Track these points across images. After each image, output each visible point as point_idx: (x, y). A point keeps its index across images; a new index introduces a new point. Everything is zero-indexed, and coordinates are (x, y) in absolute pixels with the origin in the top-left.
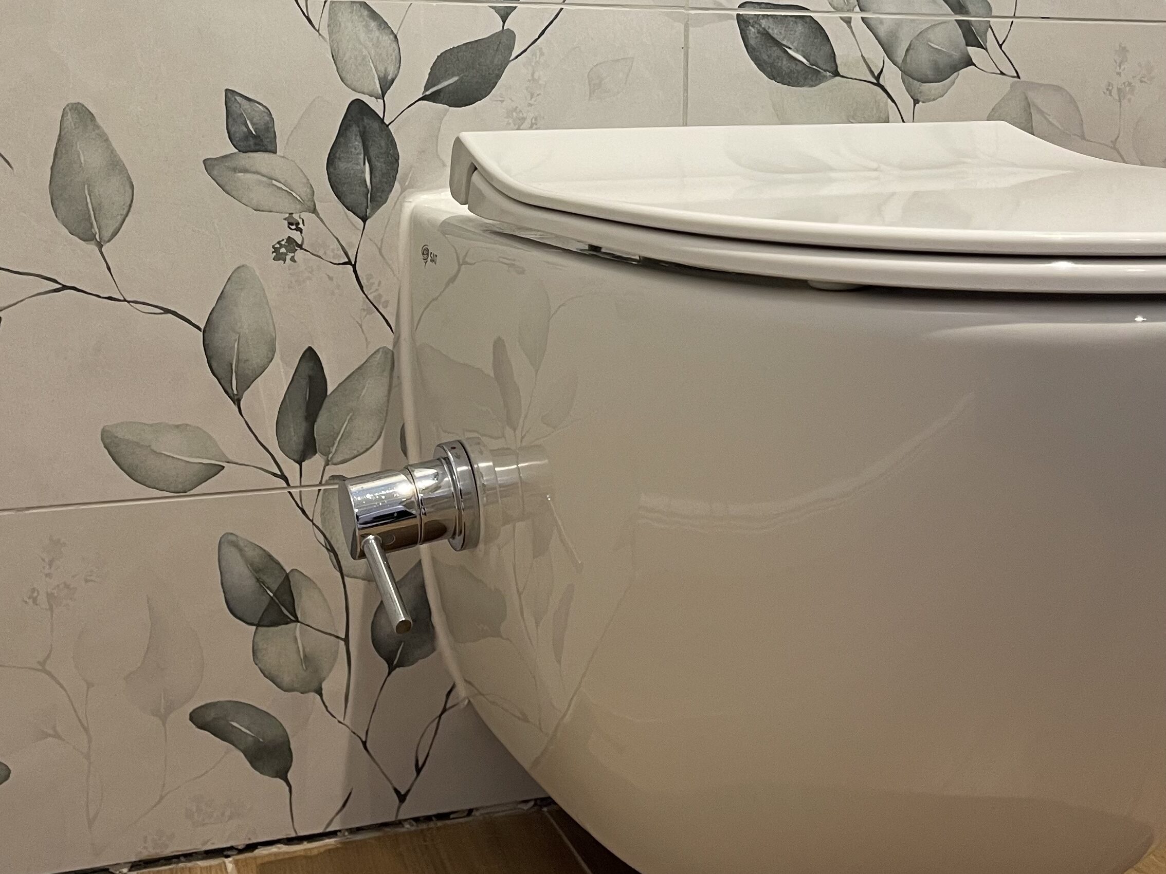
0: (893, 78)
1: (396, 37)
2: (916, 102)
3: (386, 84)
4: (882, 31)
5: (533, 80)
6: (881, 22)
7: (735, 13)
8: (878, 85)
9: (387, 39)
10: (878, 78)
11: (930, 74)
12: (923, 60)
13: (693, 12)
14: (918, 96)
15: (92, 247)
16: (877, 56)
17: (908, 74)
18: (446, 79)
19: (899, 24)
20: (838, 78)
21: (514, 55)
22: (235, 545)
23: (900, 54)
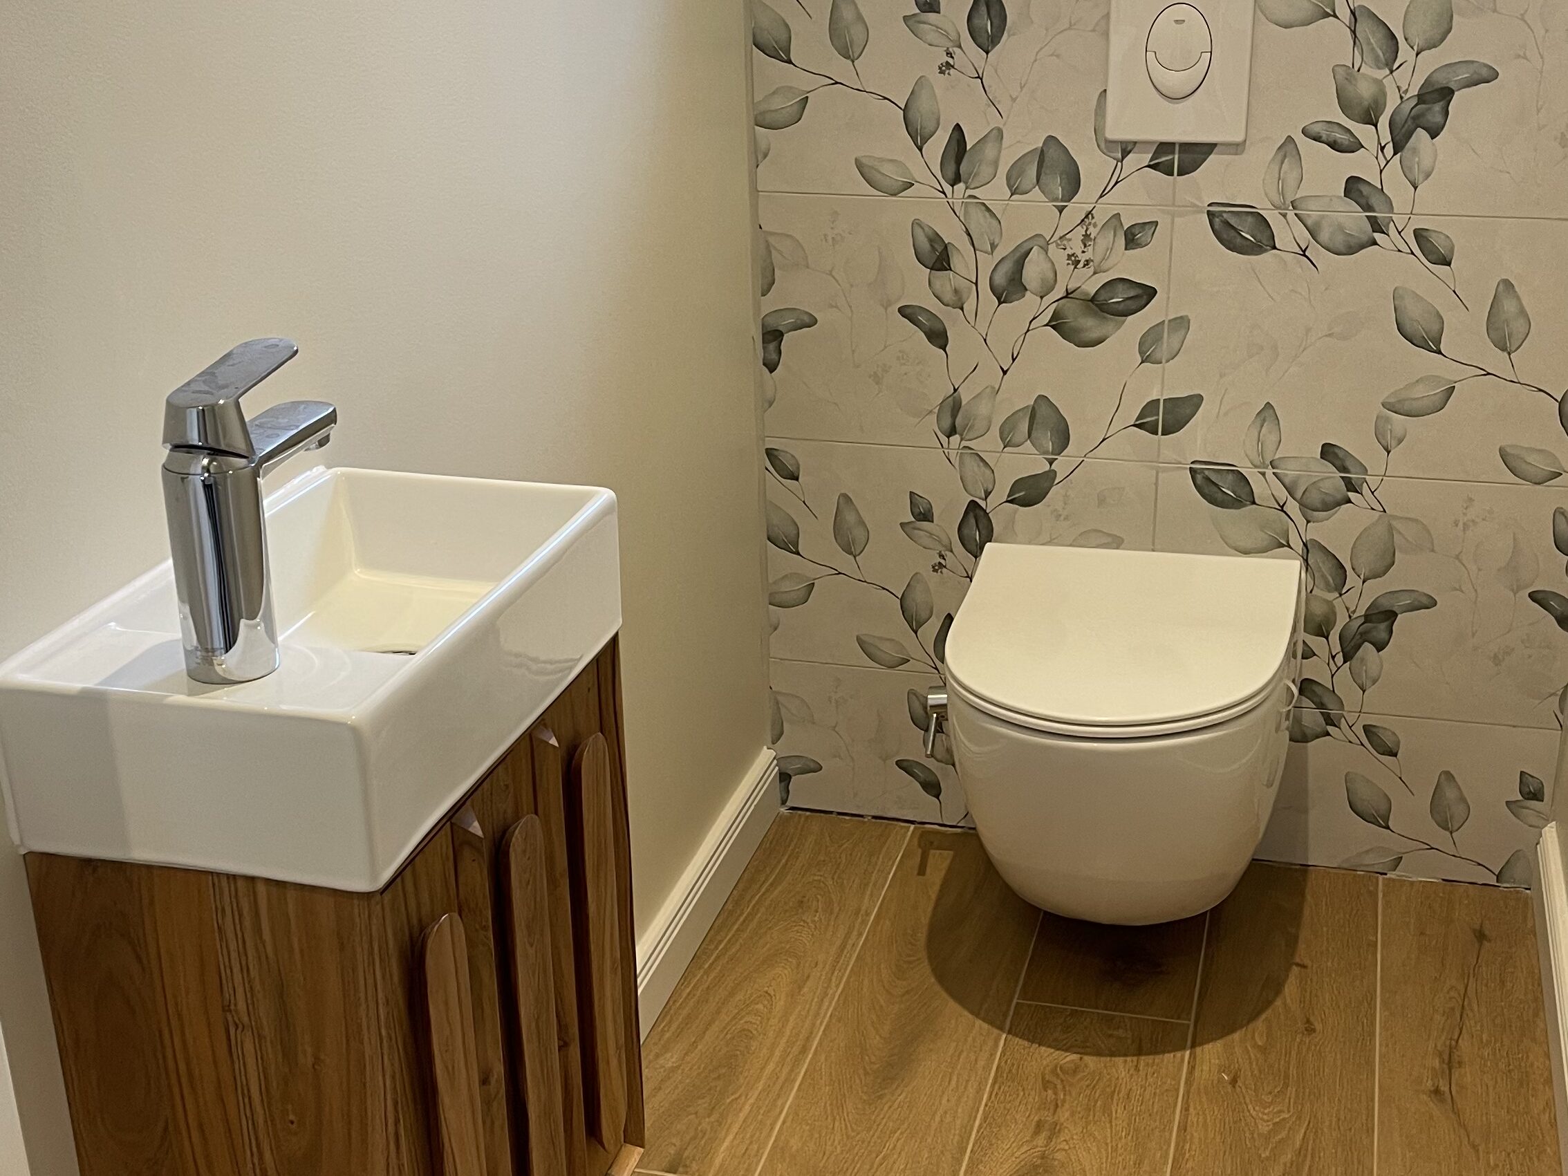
0: (1293, 507)
1: (993, 471)
2: (1308, 522)
3: (987, 494)
4: (1287, 481)
5: (1066, 496)
6: (1287, 475)
7: (1188, 466)
8: (1282, 510)
9: (988, 472)
10: (1282, 507)
11: (1319, 506)
12: (1314, 498)
13: (1161, 465)
14: (1309, 519)
15: (851, 557)
16: (1283, 494)
17: (1303, 505)
18: (1019, 493)
19: (1299, 477)
20: (1255, 506)
21: (1056, 482)
22: (915, 694)
23: (1299, 495)
